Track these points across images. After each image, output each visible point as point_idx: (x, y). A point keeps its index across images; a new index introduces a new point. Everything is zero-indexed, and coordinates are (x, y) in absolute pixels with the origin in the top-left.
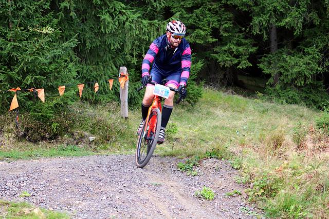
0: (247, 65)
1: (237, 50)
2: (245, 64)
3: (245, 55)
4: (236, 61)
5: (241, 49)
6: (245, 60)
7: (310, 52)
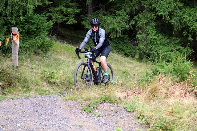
0: (73, 22)
1: (66, 11)
2: (72, 21)
3: (72, 15)
4: (65, 19)
5: (69, 10)
6: (72, 18)
7: (121, 14)
